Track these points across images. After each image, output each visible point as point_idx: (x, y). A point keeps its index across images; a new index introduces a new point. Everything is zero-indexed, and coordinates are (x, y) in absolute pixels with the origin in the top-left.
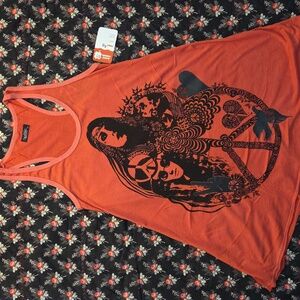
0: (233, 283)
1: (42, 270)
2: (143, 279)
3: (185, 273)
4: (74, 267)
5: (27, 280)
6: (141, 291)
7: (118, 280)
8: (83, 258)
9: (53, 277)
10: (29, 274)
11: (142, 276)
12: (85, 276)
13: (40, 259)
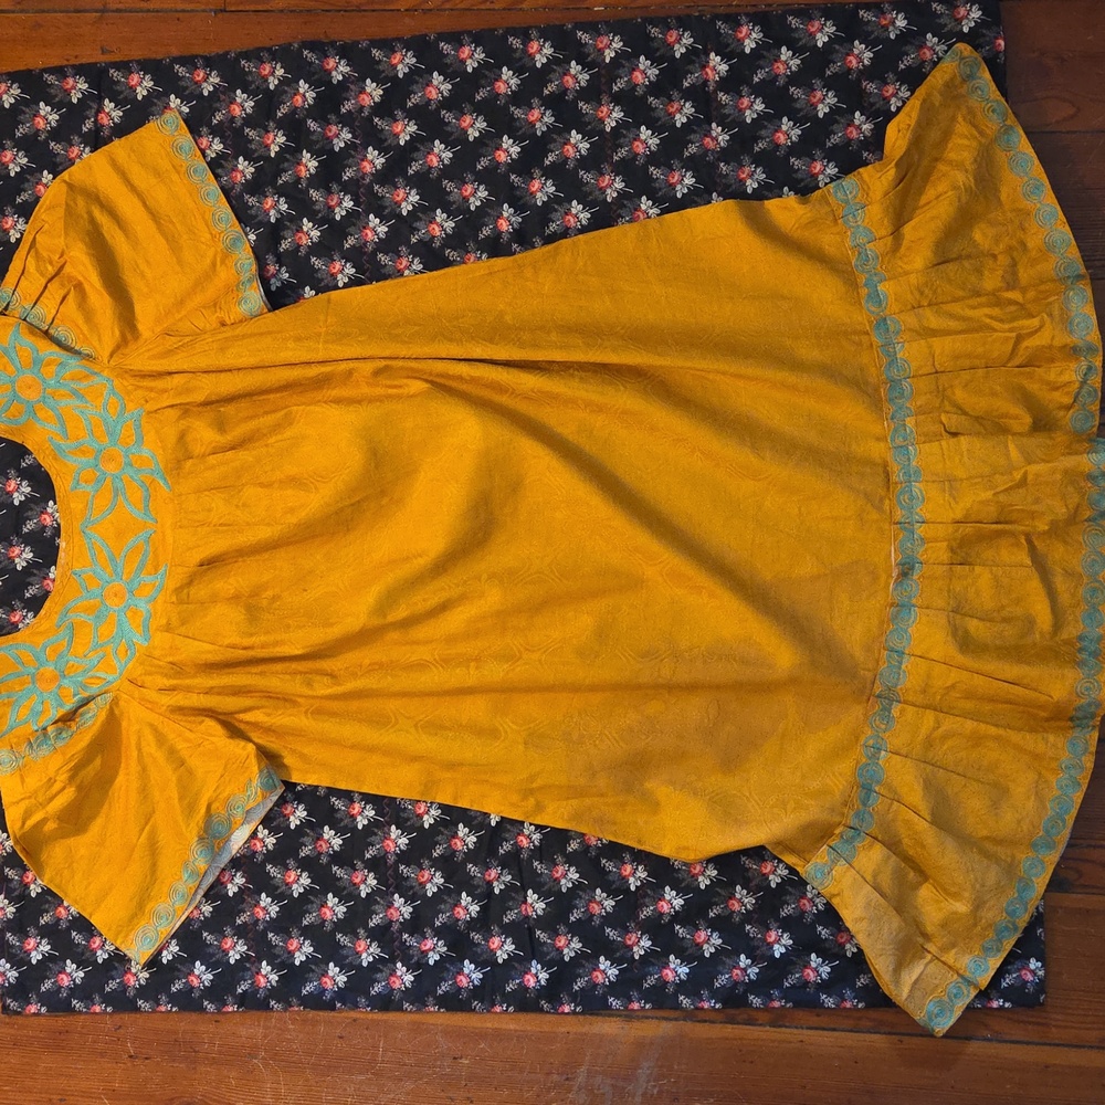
0: (749, 901)
1: (297, 890)
2: (535, 904)
3: (633, 884)
4: (372, 881)
5: (261, 915)
6: (531, 932)
7: (474, 909)
8: (391, 859)
9: (324, 904)
10: (265, 900)
11: (531, 896)
12: (398, 901)
13: (291, 863)
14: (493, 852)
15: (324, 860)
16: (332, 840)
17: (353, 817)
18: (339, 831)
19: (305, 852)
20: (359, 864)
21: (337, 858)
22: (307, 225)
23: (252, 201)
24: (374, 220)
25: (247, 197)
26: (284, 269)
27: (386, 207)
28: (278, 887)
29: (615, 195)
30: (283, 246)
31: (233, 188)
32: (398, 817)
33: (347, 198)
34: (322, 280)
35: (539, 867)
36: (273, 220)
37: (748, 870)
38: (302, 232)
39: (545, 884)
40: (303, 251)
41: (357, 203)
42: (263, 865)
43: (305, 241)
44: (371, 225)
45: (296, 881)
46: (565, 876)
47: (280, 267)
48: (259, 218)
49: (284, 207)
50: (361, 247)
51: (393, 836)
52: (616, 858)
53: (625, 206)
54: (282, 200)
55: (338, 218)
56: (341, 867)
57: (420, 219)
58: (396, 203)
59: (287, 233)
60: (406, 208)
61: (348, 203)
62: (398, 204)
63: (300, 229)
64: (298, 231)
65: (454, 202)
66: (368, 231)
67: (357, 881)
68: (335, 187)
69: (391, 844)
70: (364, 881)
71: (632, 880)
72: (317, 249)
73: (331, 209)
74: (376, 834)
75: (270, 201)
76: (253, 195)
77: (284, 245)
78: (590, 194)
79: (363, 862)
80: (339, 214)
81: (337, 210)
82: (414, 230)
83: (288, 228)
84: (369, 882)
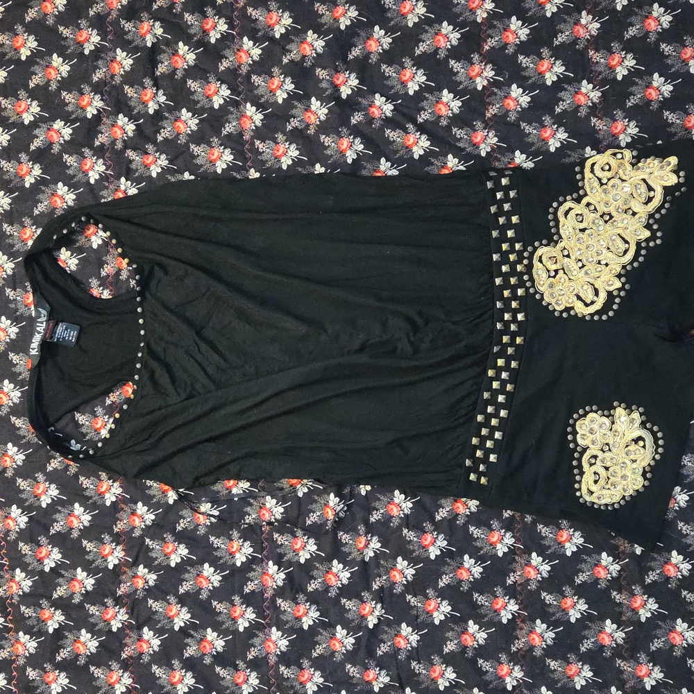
14: (371, 653)
15: (208, 661)
16: (215, 641)
17: (234, 620)
18: (222, 632)
19: (190, 652)
20: (241, 665)
21: (220, 659)
22: (182, 48)
23: (128, 26)
24: (247, 43)
25: (123, 22)
26: (161, 92)
27: (259, 30)
28: (164, 687)
29: (485, 15)
30: (160, 69)
31: (109, 14)
32: (278, 619)
33: (222, 21)
34: (198, 102)
35: (417, 668)
36: (149, 44)
37: (622, 672)
38: (179, 56)
39: (423, 682)
40: (179, 74)
41: (231, 26)
42: (149, 665)
43: (181, 65)
44: (245, 47)
45: (181, 681)
46: (442, 675)
47: (157, 90)
48: (136, 43)
49: (159, 31)
50: (236, 69)
51: (274, 638)
52: (492, 659)
53: (495, 27)
54: (158, 24)
55: (213, 41)
56: (224, 667)
57: (293, 41)
58: (269, 27)
59: (163, 57)
60: (278, 31)
61: (223, 27)
62: (271, 27)
63: (175, 53)
64: (174, 54)
65: (325, 24)
66: (242, 54)
67: (239, 681)
68: (210, 11)
69: (272, 646)
70: (246, 681)
71: (508, 679)
72: (193, 72)
73: (205, 33)
74: (257, 636)
75: (146, 26)
76: (129, 20)
77: (162, 69)
78: (461, 14)
79: (245, 662)
80: (214, 37)
81: (212, 33)
82: (286, 51)
83: (164, 52)
84: (251, 681)
